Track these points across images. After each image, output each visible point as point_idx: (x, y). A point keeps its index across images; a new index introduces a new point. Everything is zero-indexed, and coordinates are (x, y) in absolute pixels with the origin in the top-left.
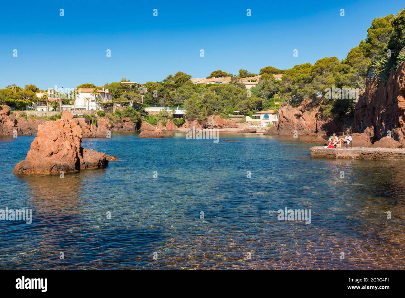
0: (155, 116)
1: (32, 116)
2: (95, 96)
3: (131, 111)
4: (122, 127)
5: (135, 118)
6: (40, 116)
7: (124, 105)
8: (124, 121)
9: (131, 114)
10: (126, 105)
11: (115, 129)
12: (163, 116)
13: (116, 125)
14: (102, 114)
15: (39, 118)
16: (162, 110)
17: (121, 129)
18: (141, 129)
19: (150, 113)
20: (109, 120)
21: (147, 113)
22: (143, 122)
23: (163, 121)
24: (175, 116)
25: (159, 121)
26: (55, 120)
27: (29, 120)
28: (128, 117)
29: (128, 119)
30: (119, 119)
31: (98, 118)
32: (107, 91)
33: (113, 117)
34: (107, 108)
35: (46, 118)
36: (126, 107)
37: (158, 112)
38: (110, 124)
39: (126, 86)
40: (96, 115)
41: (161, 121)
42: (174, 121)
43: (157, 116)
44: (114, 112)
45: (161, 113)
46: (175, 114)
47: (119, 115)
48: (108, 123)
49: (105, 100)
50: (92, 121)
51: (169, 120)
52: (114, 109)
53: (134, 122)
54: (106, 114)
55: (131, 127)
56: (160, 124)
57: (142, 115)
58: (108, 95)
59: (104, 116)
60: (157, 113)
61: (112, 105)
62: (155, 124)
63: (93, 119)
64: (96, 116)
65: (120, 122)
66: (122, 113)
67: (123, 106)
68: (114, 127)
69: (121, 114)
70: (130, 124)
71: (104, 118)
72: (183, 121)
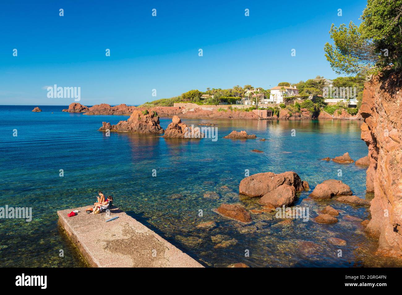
0: (333, 106)
1: (235, 108)
2: (283, 92)
3: (309, 103)
4: (300, 116)
5: (312, 108)
6: (240, 109)
7: (304, 99)
8: (302, 111)
9: (309, 105)
10: (306, 99)
11: (293, 118)
12: (340, 106)
13: (294, 115)
14: (283, 107)
15: (239, 110)
16: (339, 102)
17: (299, 118)
18: (319, 117)
19: (329, 104)
20: (288, 111)
21: (326, 104)
22: (321, 111)
23: (339, 110)
24: (350, 106)
25: (336, 110)
26: (248, 111)
27: (233, 111)
28: (306, 108)
29: (306, 109)
30: (297, 110)
31: (280, 109)
32: (295, 88)
33: (292, 108)
34: (288, 101)
35: (243, 110)
36: (304, 100)
37: (336, 103)
38: (289, 114)
39: (313, 83)
40: (279, 107)
41: (338, 110)
42: (348, 110)
43: (335, 106)
44: (295, 104)
45: (338, 103)
46: (351, 104)
47: (298, 106)
48: (287, 113)
49: (291, 95)
50: (274, 112)
51: (344, 109)
52: (295, 102)
53: (311, 112)
54: (287, 106)
55: (308, 116)
56: (336, 113)
57: (321, 106)
58: (295, 90)
59: (285, 108)
60: (335, 104)
61: (294, 98)
62: (332, 113)
63: (275, 110)
64: (279, 108)
65: (298, 112)
66: (301, 105)
67: (302, 99)
68: (292, 116)
69: (300, 106)
70: (307, 114)
71: (285, 109)
72: (357, 110)
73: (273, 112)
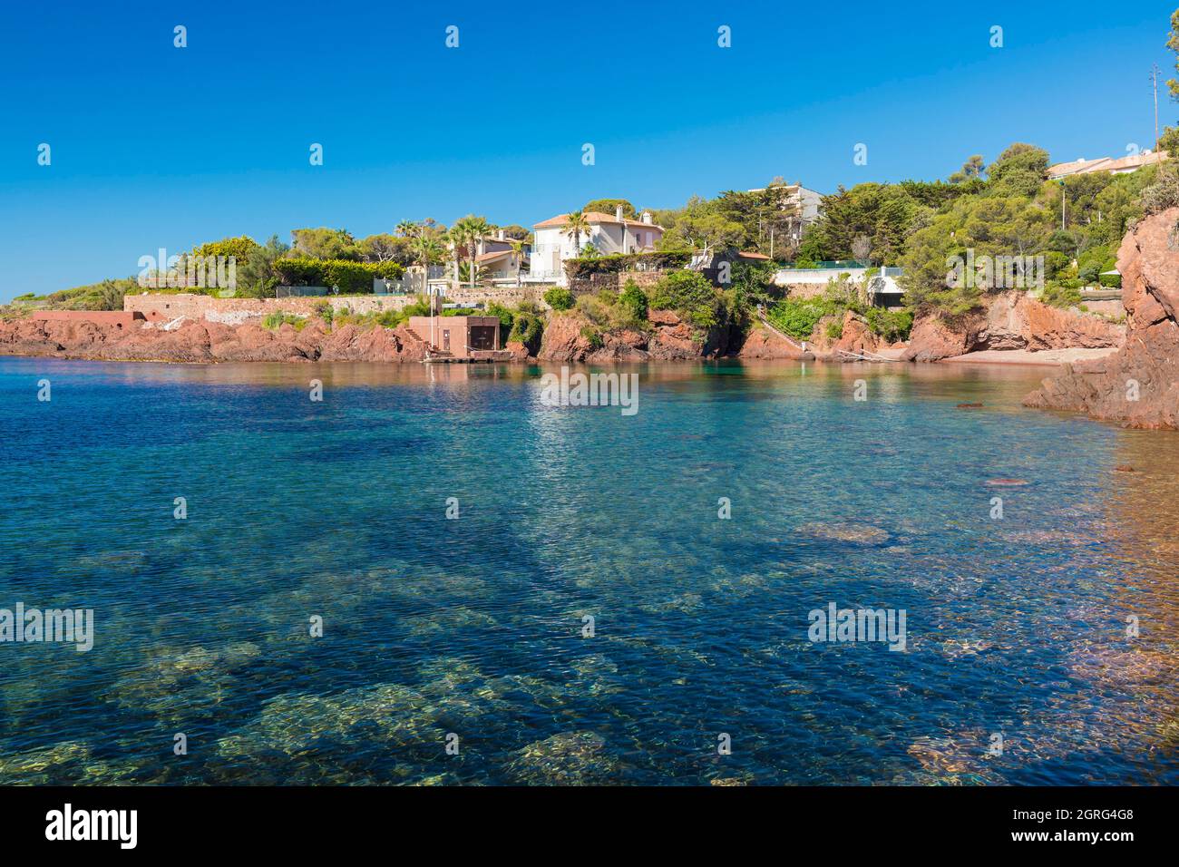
0: (809, 302)
2: (577, 237)
3: (687, 286)
4: (644, 347)
5: (705, 311)
6: (366, 313)
7: (665, 264)
8: (658, 324)
9: (688, 297)
10: (675, 266)
11: (605, 357)
12: (837, 302)
13: (615, 340)
14: (560, 301)
15: (360, 319)
16: (835, 280)
18: (743, 351)
19: (793, 292)
20: (583, 322)
21: (779, 293)
22: (756, 324)
23: (835, 321)
24: (885, 300)
25: (822, 320)
28: (674, 308)
29: (672, 315)
31: (548, 315)
32: (648, 220)
33: (606, 310)
34: (587, 275)
36: (668, 270)
37: (824, 288)
38: (585, 338)
40: (543, 305)
41: (829, 320)
42: (874, 319)
43: (817, 301)
44: (621, 292)
45: (830, 289)
46: (885, 291)
47: (637, 302)
48: (577, 332)
49: (621, 250)
50: (512, 326)
51: (850, 314)
52: (623, 280)
53: (702, 328)
54: (581, 299)
55: (686, 345)
56: (823, 331)
57: (755, 302)
58: (641, 232)
59: (568, 307)
60: (819, 292)
61: (621, 264)
62: (802, 331)
63: (518, 317)
64: (541, 309)
65: (632, 326)
66: (651, 295)
67: (658, 269)
68: (603, 346)
69: (644, 301)
70: (680, 336)
71: (568, 315)
72: (909, 319)
73: (505, 330)
